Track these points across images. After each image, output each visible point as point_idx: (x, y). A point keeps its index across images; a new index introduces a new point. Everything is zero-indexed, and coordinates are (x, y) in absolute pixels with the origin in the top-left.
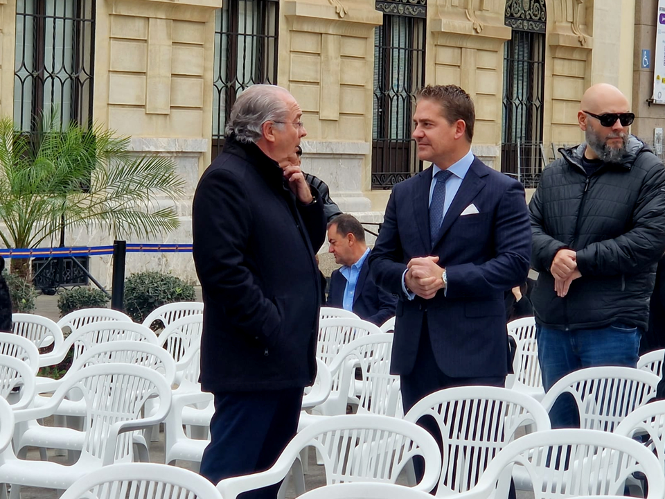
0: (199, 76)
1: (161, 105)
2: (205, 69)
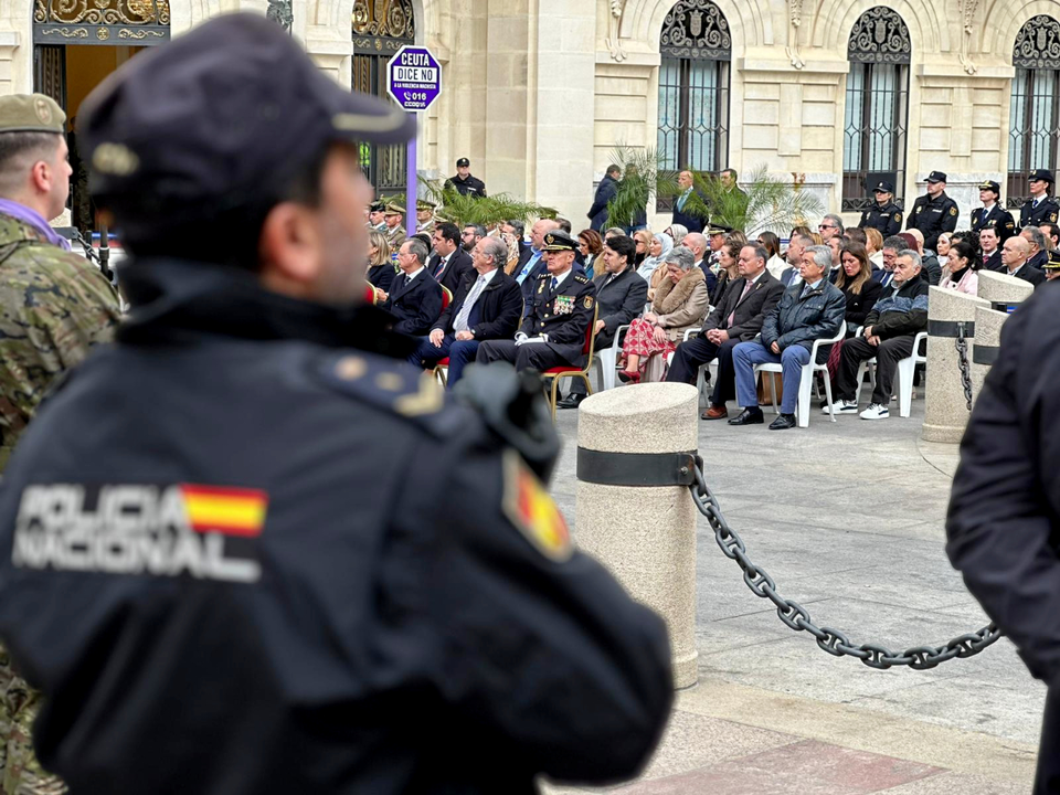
0: (997, 128)
1: (964, 149)
2: (1002, 123)
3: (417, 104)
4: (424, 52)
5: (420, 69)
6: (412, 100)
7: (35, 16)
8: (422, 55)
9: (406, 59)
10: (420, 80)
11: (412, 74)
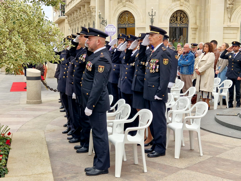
3: (111, 35)
4: (113, 25)
5: (112, 28)
6: (110, 34)
7: (118, 23)
8: (112, 26)
9: (109, 27)
10: (112, 30)
11: (110, 29)
